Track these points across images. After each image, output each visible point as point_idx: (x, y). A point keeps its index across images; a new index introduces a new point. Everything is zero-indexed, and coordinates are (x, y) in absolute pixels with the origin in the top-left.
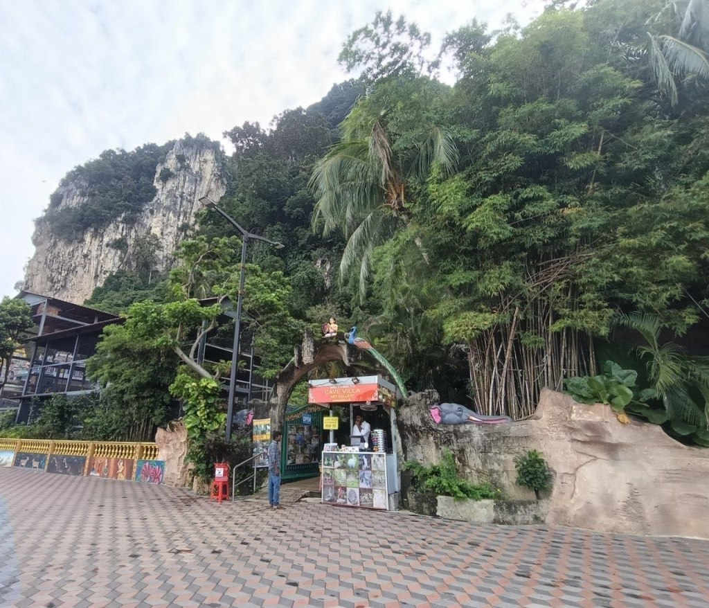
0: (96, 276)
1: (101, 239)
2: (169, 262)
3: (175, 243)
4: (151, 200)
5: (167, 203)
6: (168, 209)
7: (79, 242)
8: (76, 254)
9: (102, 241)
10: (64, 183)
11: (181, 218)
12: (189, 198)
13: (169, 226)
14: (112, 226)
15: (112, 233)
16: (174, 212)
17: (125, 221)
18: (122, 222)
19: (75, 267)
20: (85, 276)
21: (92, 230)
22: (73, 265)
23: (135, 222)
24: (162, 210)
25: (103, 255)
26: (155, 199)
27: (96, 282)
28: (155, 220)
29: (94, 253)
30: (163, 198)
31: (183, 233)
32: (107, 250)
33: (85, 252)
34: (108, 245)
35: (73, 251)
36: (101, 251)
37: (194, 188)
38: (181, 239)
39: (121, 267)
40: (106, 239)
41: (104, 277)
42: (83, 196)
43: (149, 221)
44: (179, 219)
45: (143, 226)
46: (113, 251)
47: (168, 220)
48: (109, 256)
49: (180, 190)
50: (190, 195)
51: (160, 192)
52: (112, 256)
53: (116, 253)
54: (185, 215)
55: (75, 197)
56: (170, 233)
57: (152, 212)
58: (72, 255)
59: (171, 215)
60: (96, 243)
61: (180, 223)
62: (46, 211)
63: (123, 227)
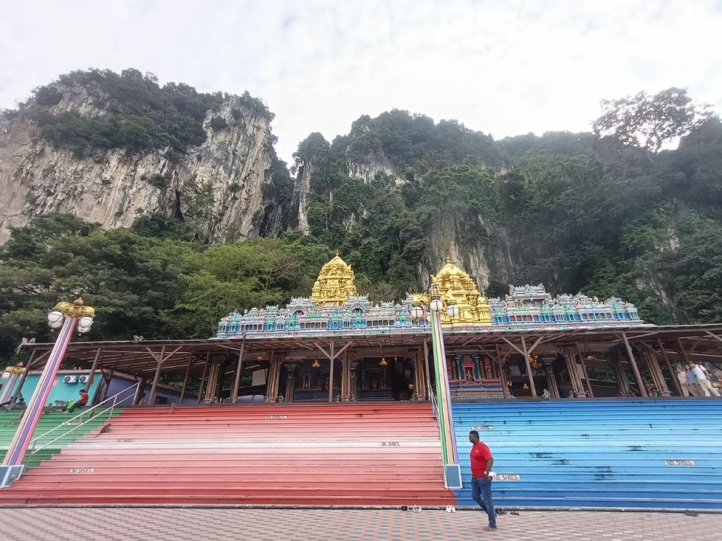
0: (119, 214)
1: (132, 168)
2: (213, 221)
3: (222, 201)
4: (199, 145)
5: (218, 154)
6: (218, 161)
7: (98, 162)
8: (87, 176)
9: (135, 170)
10: (66, 81)
11: (233, 176)
12: (242, 157)
13: (218, 181)
14: (150, 157)
15: (149, 166)
16: (225, 168)
17: (168, 156)
18: (165, 157)
19: (82, 193)
20: (95, 209)
21: (123, 152)
22: (79, 189)
23: (178, 162)
24: (211, 160)
25: (134, 189)
26: (204, 146)
27: (116, 220)
28: (202, 169)
29: (118, 183)
30: (213, 147)
31: (233, 194)
32: (141, 184)
33: (107, 176)
34: (143, 178)
35: (82, 170)
36: (133, 183)
37: (247, 149)
38: (230, 199)
39: (156, 211)
40: (141, 171)
41: (132, 217)
42: (99, 108)
43: (194, 168)
44: (229, 176)
45: (187, 171)
46: (150, 188)
47: (218, 173)
48: (143, 192)
49: (233, 146)
50: (243, 156)
51: (209, 140)
52: (148, 193)
53: (154, 192)
54: (236, 175)
55: (84, 104)
56: (220, 188)
57: (199, 158)
58: (78, 175)
59: (221, 169)
60: (124, 170)
61: (230, 182)
63: (165, 164)
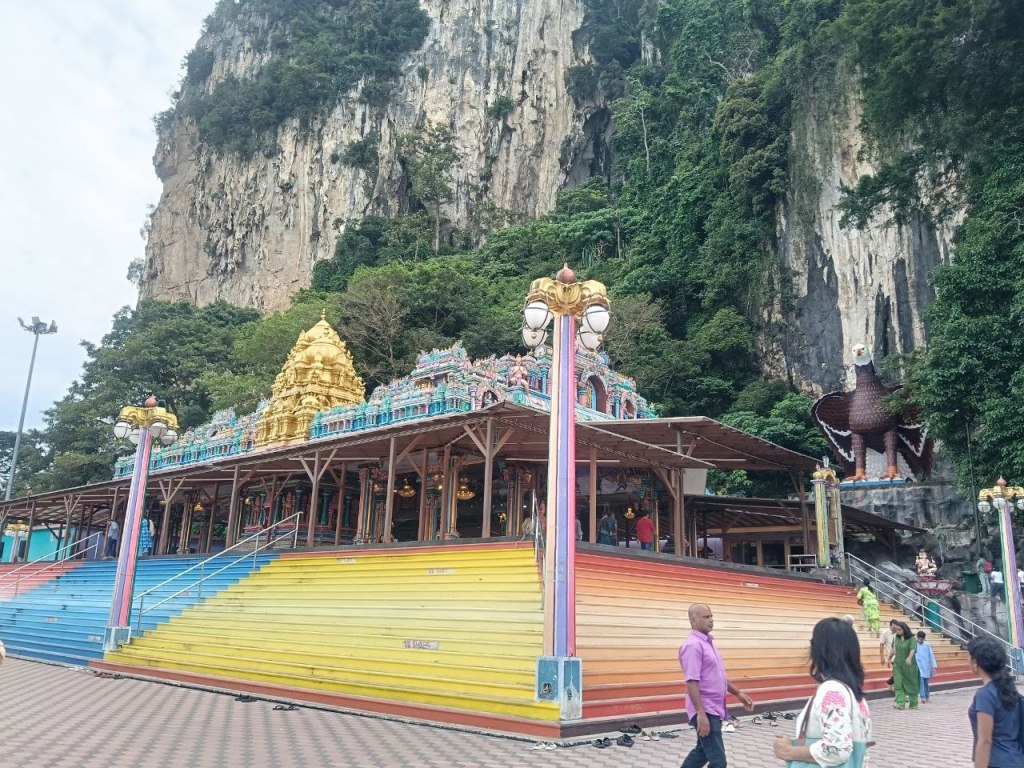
0: (316, 236)
1: (316, 145)
2: (473, 195)
3: (482, 148)
4: (418, 47)
5: (456, 50)
6: (458, 63)
7: (269, 156)
8: (263, 186)
9: (320, 150)
10: (213, 26)
11: (493, 84)
12: (506, 34)
13: (466, 107)
14: (338, 111)
15: (342, 130)
16: (475, 72)
17: (369, 97)
18: (361, 102)
19: (263, 216)
20: (287, 237)
21: (296, 123)
22: (259, 212)
23: (387, 100)
24: (446, 68)
25: (326, 184)
26: (428, 42)
27: (314, 249)
28: (432, 94)
29: (304, 181)
30: (445, 39)
31: (500, 124)
32: (334, 169)
33: (284, 177)
34: (334, 159)
35: (255, 179)
36: (322, 175)
37: (514, 9)
38: (496, 137)
39: (368, 213)
40: (329, 145)
41: (333, 237)
42: (259, 51)
43: (418, 97)
44: (487, 87)
45: (406, 110)
46: (348, 172)
47: (463, 91)
48: (341, 185)
49: (483, 16)
50: (508, 28)
51: (436, 25)
52: (348, 183)
53: (355, 177)
54: (500, 78)
55: (241, 54)
56: (471, 123)
57: (423, 74)
58: (252, 187)
59: (469, 79)
60: (307, 154)
61: (491, 99)
62: (177, 95)
63: (364, 115)
